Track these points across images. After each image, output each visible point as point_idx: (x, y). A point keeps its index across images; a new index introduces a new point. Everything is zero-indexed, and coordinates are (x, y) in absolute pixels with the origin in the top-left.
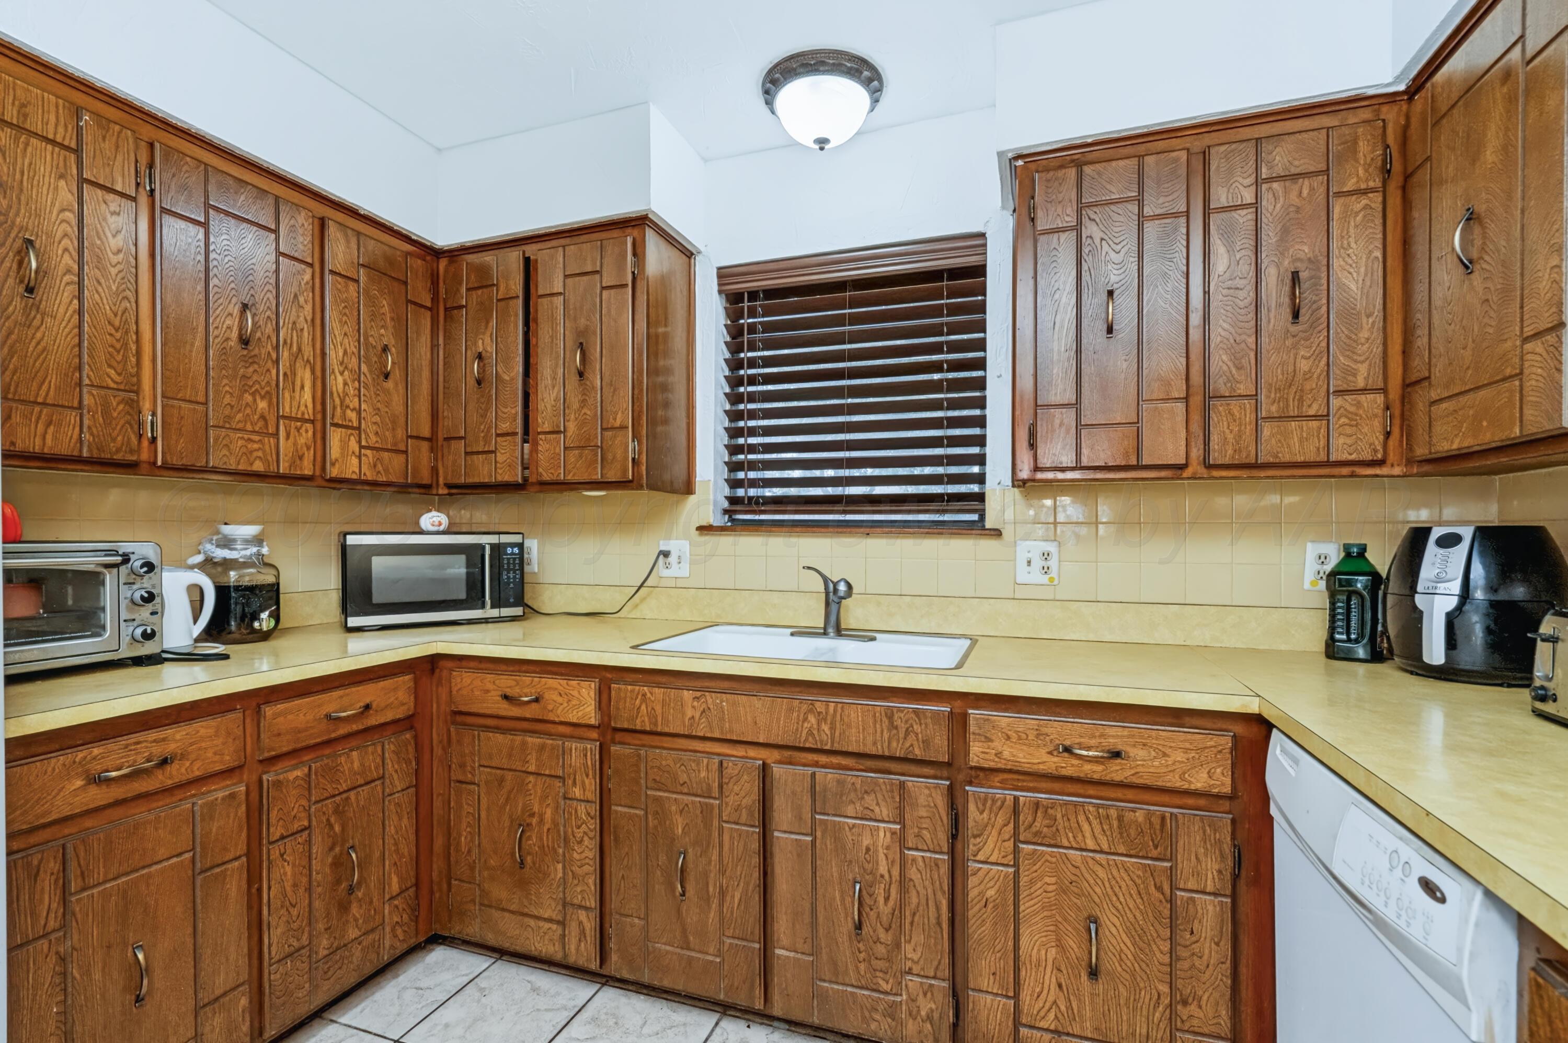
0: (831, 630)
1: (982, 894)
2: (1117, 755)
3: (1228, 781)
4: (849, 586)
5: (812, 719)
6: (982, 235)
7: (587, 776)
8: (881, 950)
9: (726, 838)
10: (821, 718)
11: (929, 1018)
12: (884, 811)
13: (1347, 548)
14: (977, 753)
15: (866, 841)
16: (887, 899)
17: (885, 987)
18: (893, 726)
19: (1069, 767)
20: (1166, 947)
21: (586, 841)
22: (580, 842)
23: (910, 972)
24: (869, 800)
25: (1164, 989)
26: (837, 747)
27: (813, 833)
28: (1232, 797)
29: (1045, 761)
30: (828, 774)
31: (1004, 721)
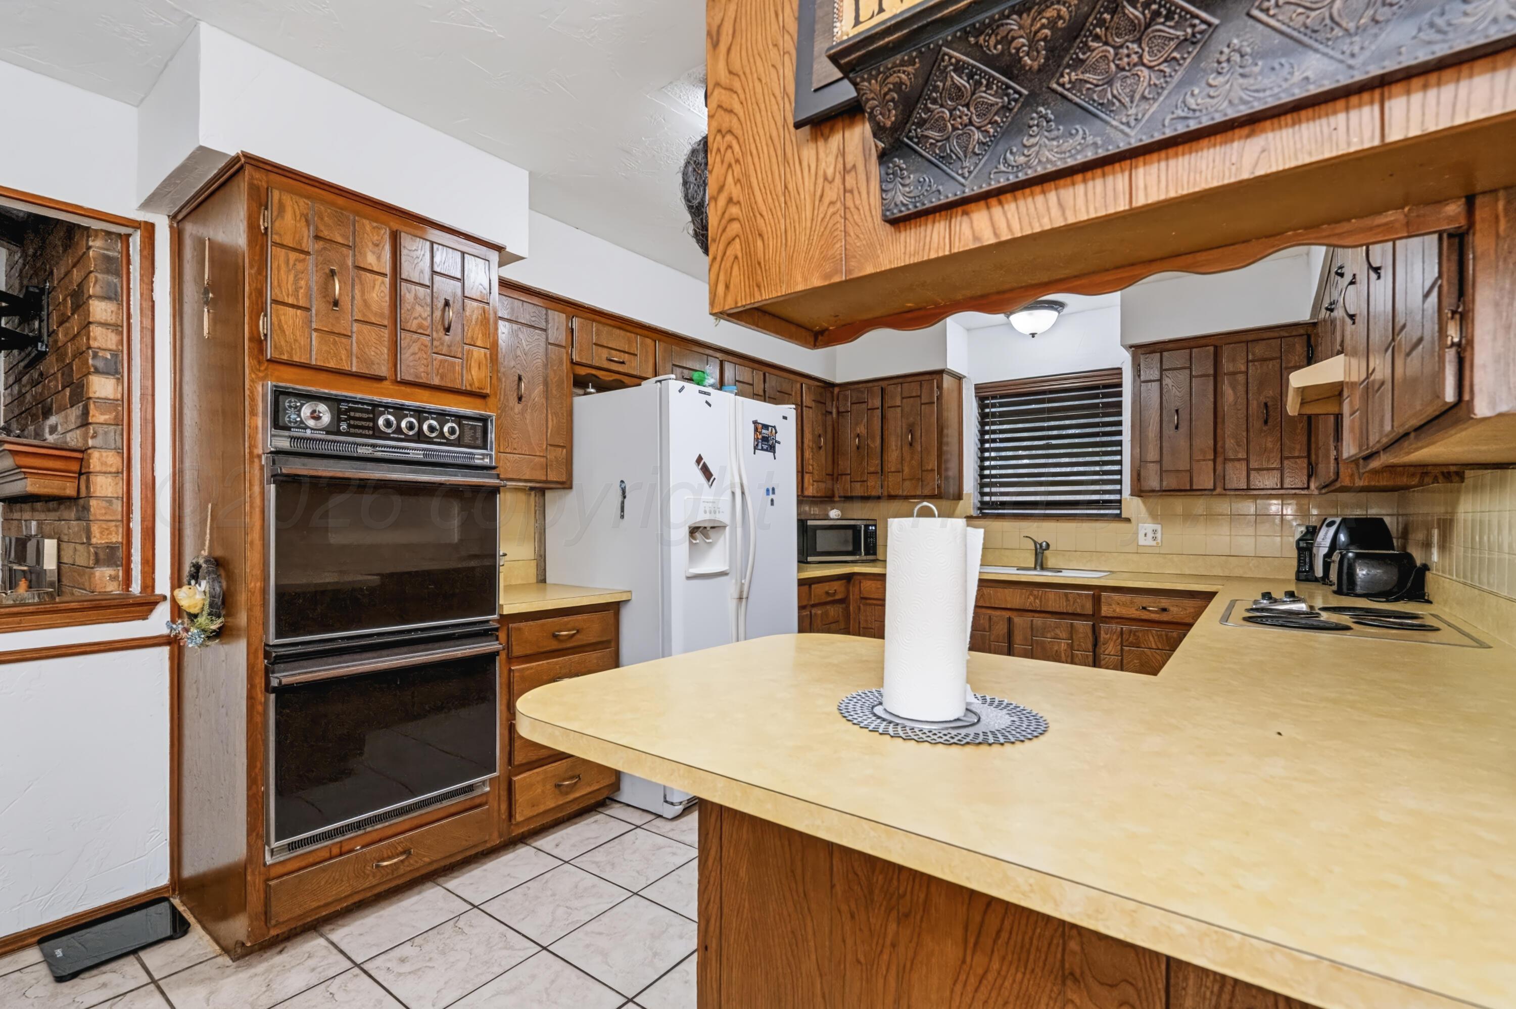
0: (1038, 568)
2: (1166, 611)
4: (1048, 545)
5: (1032, 598)
6: (1120, 369)
9: (993, 648)
10: (1036, 597)
12: (1064, 635)
13: (1307, 528)
14: (1105, 611)
15: (1056, 648)
18: (1067, 600)
19: (1145, 615)
24: (1058, 631)
26: (1043, 609)
27: (1032, 645)
29: (1133, 613)
30: (1038, 621)
31: (1116, 597)
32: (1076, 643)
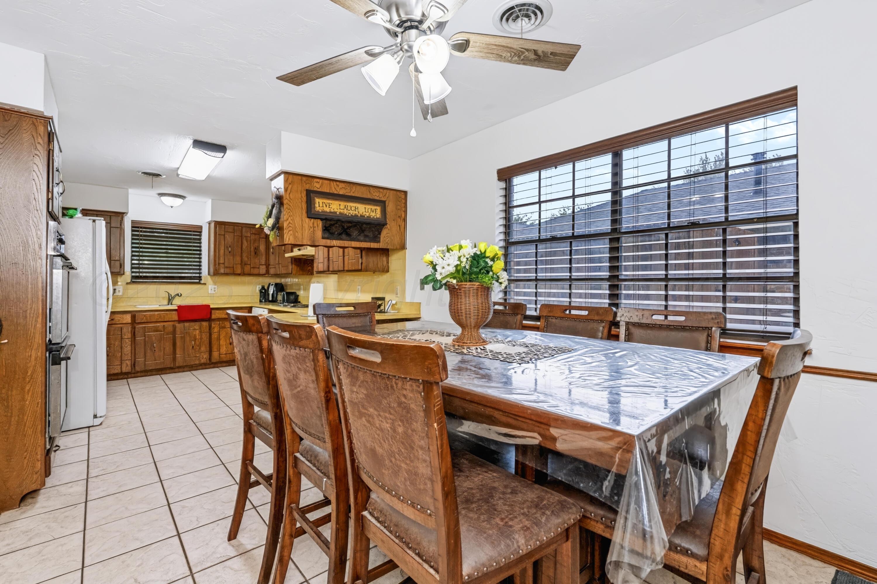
1: (214, 337)
7: (129, 333)
8: (197, 350)
9: (165, 338)
11: (206, 357)
12: (197, 328)
14: (213, 317)
15: (194, 333)
16: (198, 342)
17: (198, 356)
21: (128, 347)
23: (202, 352)
24: (195, 327)
27: (184, 334)
29: (224, 316)
31: (217, 311)
32: (202, 331)
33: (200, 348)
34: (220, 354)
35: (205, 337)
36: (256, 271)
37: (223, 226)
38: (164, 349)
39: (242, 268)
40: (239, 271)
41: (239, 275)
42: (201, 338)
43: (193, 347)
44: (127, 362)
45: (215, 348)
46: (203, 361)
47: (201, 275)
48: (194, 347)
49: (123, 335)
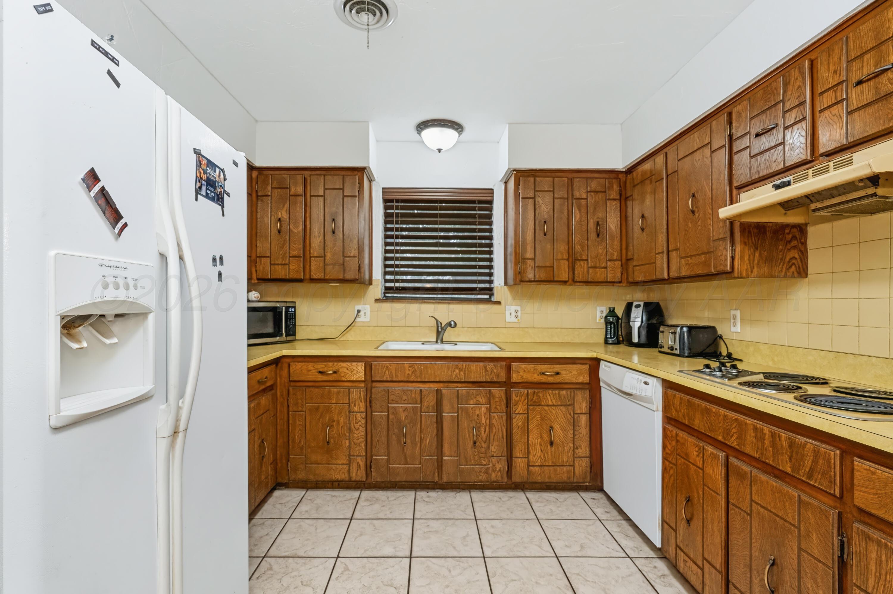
0: (440, 342)
1: (517, 424)
2: (558, 374)
3: (588, 378)
4: (455, 324)
5: (457, 371)
6: (492, 190)
7: (361, 402)
8: (483, 450)
9: (423, 418)
10: (460, 370)
11: (500, 470)
12: (483, 401)
14: (515, 378)
15: (477, 412)
16: (485, 432)
17: (484, 463)
18: (486, 371)
19: (544, 379)
20: (572, 432)
21: (361, 428)
22: (358, 429)
23: (493, 456)
24: (479, 398)
25: (572, 445)
26: (466, 380)
27: (457, 412)
28: (589, 384)
29: (536, 378)
30: (463, 390)
31: (523, 366)
32: (493, 407)
33: (489, 447)
34: (529, 466)
35: (499, 421)
36: (600, 275)
37: (532, 179)
38: (422, 440)
39: (572, 269)
40: (564, 276)
41: (565, 282)
42: (491, 426)
43: (475, 443)
44: (359, 459)
45: (518, 451)
46: (493, 476)
47: (492, 286)
48: (478, 444)
49: (352, 405)
